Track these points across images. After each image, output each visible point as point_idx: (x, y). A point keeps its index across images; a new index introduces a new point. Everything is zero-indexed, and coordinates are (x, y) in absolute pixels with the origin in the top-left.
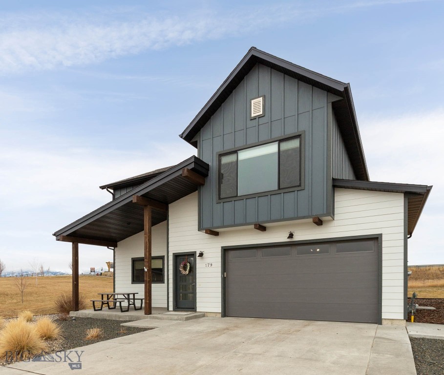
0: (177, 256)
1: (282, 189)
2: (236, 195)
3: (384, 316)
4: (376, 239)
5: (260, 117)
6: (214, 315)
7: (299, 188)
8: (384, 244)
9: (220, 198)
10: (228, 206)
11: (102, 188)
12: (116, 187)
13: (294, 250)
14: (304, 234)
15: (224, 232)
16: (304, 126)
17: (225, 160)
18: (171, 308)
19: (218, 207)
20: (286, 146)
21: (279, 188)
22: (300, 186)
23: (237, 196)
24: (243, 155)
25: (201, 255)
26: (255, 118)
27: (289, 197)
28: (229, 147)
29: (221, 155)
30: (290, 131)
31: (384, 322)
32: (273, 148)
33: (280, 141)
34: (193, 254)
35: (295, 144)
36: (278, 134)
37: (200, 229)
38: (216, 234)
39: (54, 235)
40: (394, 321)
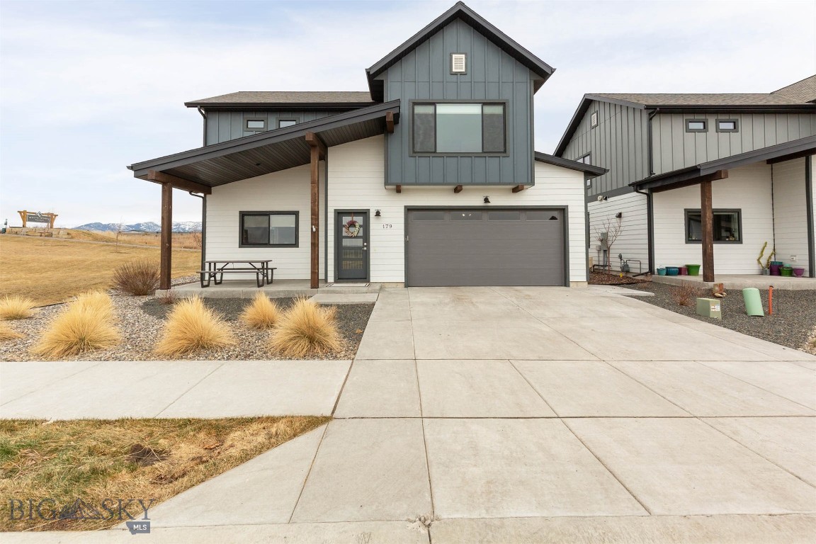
0: (340, 214)
1: (485, 153)
2: (433, 151)
3: (571, 279)
4: (563, 210)
5: (461, 74)
6: (394, 285)
7: (504, 155)
8: (570, 215)
9: (414, 152)
10: (423, 162)
11: (189, 105)
12: (211, 109)
13: (485, 215)
14: (500, 199)
15: (408, 190)
16: (506, 95)
17: (419, 110)
18: (331, 279)
19: (410, 162)
20: (490, 110)
21: (483, 152)
22: (505, 152)
23: (435, 152)
24: (442, 109)
25: (378, 214)
26: (456, 74)
27: (493, 163)
28: (424, 96)
29: (415, 104)
30: (493, 96)
31: (571, 284)
32: (476, 110)
33: (484, 104)
34: (364, 213)
35: (498, 110)
36: (481, 97)
37: (386, 183)
38: (398, 191)
39: (131, 168)
40: (579, 283)
